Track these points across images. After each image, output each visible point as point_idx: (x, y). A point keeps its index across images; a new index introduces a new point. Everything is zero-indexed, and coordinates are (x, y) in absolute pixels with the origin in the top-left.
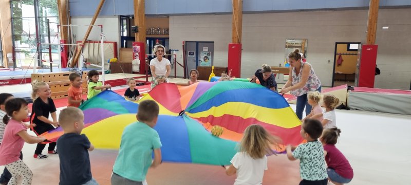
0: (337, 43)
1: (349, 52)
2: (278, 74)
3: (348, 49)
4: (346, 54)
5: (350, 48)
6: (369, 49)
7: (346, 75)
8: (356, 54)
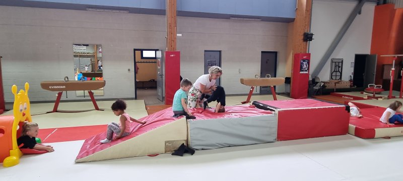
0: (135, 50)
1: (143, 60)
2: (64, 92)
3: (142, 57)
4: (141, 62)
5: (144, 56)
6: (172, 56)
7: (143, 82)
8: (155, 62)
